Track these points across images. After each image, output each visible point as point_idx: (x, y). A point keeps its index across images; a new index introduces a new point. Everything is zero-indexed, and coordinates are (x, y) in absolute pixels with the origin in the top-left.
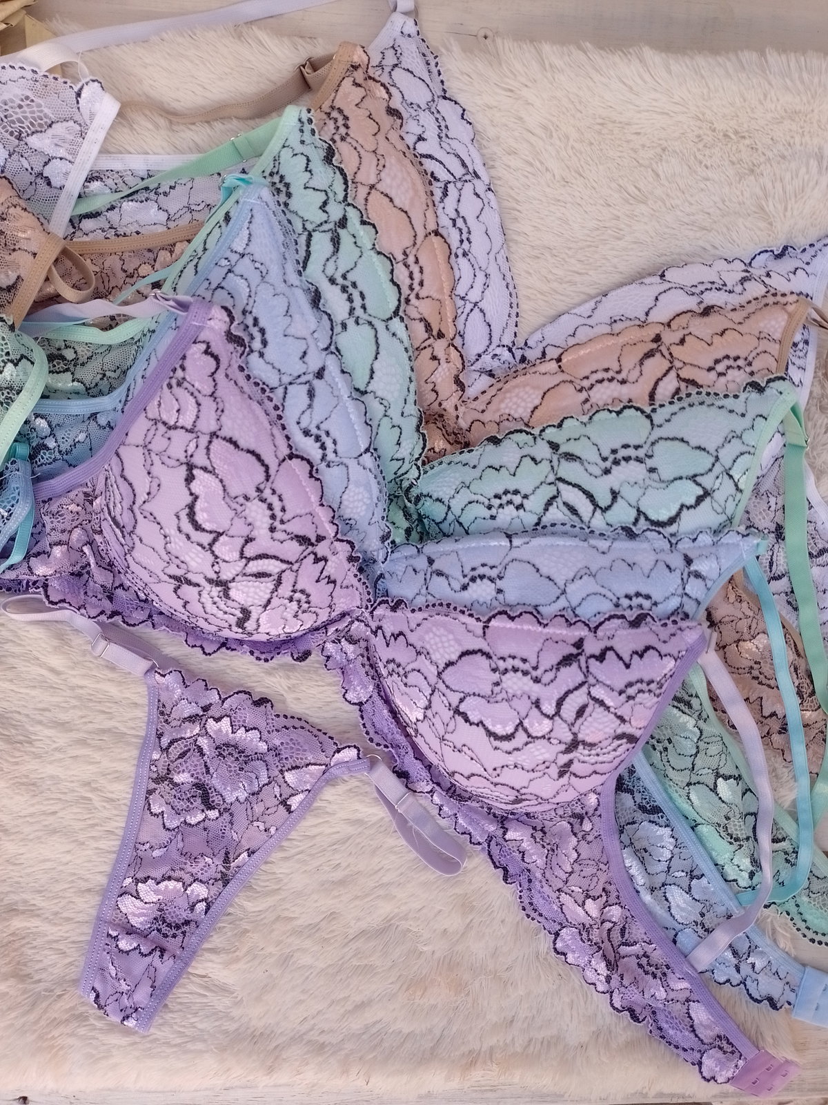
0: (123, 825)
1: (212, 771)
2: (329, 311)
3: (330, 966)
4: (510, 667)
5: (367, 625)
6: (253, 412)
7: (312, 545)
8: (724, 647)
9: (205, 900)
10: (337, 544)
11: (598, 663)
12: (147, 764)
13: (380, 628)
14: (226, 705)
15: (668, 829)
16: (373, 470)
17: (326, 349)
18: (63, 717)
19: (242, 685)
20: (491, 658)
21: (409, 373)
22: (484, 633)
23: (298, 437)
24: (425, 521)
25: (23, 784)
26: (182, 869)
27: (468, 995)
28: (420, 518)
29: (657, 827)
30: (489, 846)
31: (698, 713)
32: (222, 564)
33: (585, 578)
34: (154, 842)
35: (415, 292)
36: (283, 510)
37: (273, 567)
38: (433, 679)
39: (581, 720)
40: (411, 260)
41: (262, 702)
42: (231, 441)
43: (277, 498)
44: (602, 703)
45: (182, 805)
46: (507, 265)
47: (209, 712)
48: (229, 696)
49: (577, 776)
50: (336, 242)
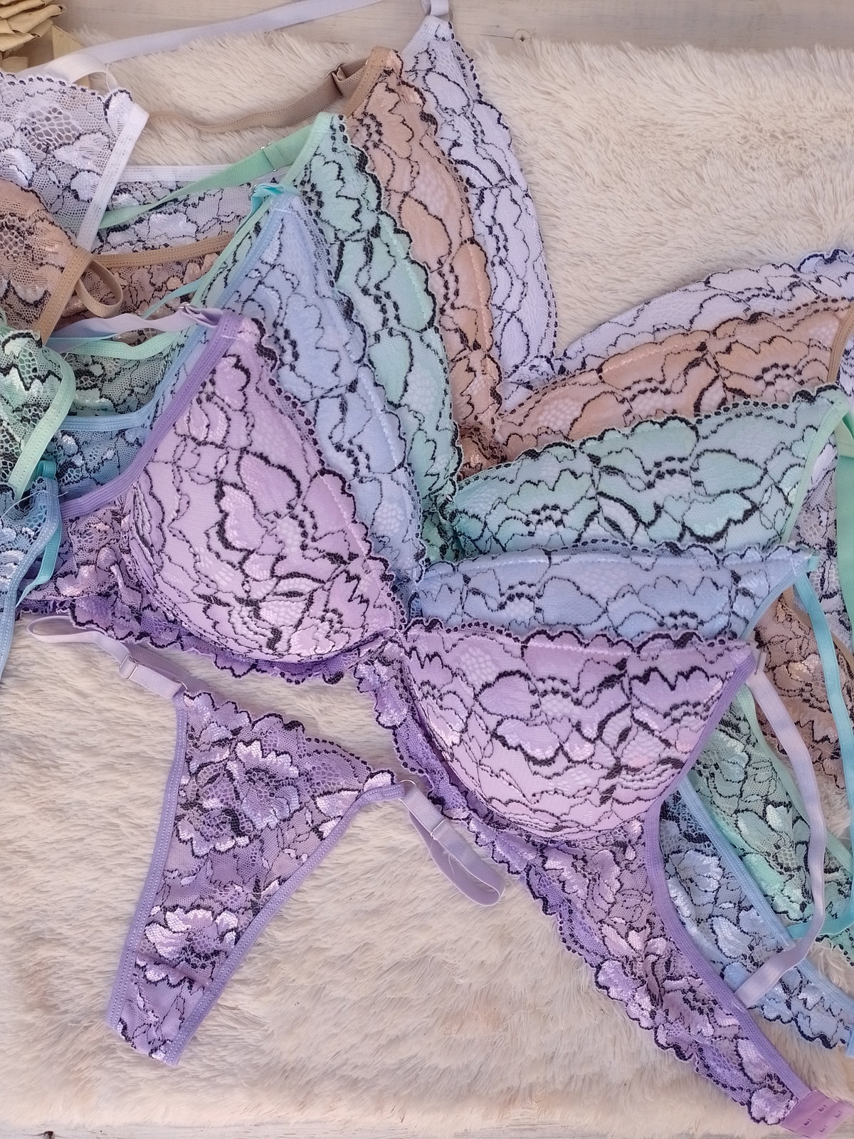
0: (151, 852)
1: (241, 797)
2: (362, 323)
3: (363, 998)
4: (550, 689)
5: (401, 646)
6: (284, 427)
7: (345, 563)
8: (774, 668)
9: (235, 929)
10: (370, 562)
11: (642, 684)
12: (176, 789)
13: (414, 648)
14: (256, 729)
15: (715, 858)
16: (407, 486)
17: (359, 361)
18: (90, 741)
19: (272, 708)
20: (529, 679)
21: (444, 385)
22: (523, 653)
23: (330, 452)
24: (461, 538)
25: (50, 810)
26: (211, 898)
27: (506, 1029)
28: (456, 535)
29: (704, 856)
30: (528, 875)
31: (746, 737)
32: (253, 583)
33: (628, 596)
34: (183, 869)
35: (450, 302)
36: (315, 527)
37: (304, 585)
38: (469, 701)
39: (624, 744)
40: (446, 269)
41: (293, 725)
42: (261, 456)
43: (309, 515)
44: (645, 726)
45: (211, 831)
46: (545, 273)
47: (239, 735)
48: (260, 720)
49: (620, 802)
50: (369, 252)
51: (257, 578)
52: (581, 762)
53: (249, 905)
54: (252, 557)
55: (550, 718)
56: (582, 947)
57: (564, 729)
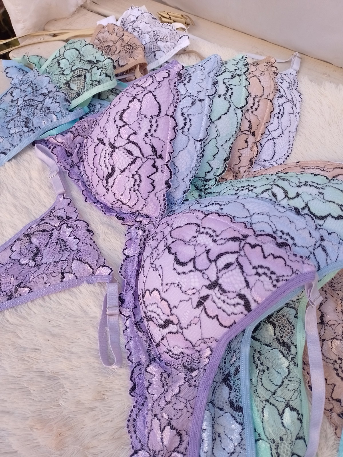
1: (48, 247)
2: (217, 88)
3: (12, 376)
4: (206, 232)
5: (154, 226)
7: (156, 156)
8: (324, 340)
10: (166, 167)
11: (250, 247)
12: (28, 227)
14: (76, 223)
15: (240, 427)
16: (198, 152)
17: (208, 96)
19: (88, 220)
20: (199, 227)
21: (233, 132)
22: (203, 218)
23: (178, 114)
29: (234, 421)
30: (136, 367)
31: (292, 356)
32: (119, 137)
33: (265, 215)
34: (1, 260)
35: (252, 110)
36: (155, 131)
37: (136, 152)
38: (167, 234)
39: (226, 271)
40: (257, 100)
41: (91, 231)
42: (155, 96)
43: (156, 125)
44: (241, 267)
45: (25, 252)
46: (293, 139)
47: (68, 220)
48: (80, 220)
49: (206, 313)
50: (233, 77)
51: (122, 136)
52: (199, 271)
53: (9, 294)
54: (126, 126)
55: (197, 244)
56: (135, 432)
57: (201, 250)
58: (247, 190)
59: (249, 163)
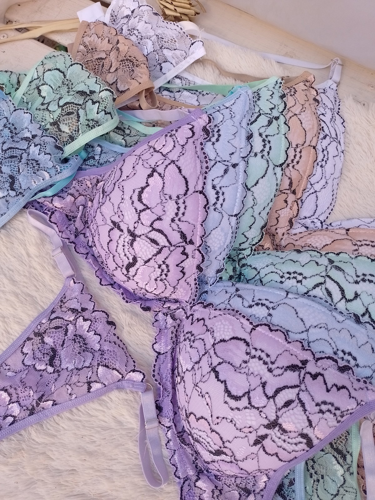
0: (4, 349)
1: (64, 346)
2: (252, 144)
4: (258, 356)
5: (186, 313)
6: (196, 164)
7: (186, 242)
9: (14, 417)
10: (197, 252)
11: (311, 379)
12: (38, 323)
13: (192, 315)
14: (94, 314)
16: (233, 228)
17: (243, 158)
19: (107, 310)
20: (249, 346)
21: (272, 196)
22: (251, 331)
23: (209, 187)
24: (242, 277)
26: (15, 389)
28: (241, 274)
30: (184, 483)
31: (348, 466)
32: (140, 224)
33: (323, 329)
34: (12, 367)
35: (293, 164)
36: (183, 214)
37: (162, 241)
38: (209, 346)
39: (285, 409)
40: (298, 150)
41: (111, 323)
42: (179, 168)
43: (184, 207)
44: (303, 405)
45: (39, 355)
46: (337, 187)
47: (84, 313)
48: (98, 311)
49: (264, 450)
50: (270, 123)
51: (144, 223)
52: (256, 408)
53: (30, 408)
54: (147, 211)
55: (250, 372)
57: (256, 382)
58: (295, 280)
59: (288, 224)
